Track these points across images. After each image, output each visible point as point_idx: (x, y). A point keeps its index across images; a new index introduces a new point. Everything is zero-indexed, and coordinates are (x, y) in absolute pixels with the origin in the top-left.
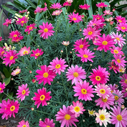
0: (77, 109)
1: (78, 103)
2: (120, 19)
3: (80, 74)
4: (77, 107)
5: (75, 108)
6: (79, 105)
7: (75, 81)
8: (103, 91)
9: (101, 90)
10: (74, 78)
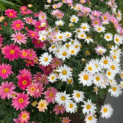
0: (24, 116)
1: (22, 113)
2: (10, 12)
3: (9, 88)
4: (23, 115)
5: (22, 117)
6: (24, 113)
7: (9, 96)
8: (33, 89)
9: (31, 89)
10: (7, 94)
